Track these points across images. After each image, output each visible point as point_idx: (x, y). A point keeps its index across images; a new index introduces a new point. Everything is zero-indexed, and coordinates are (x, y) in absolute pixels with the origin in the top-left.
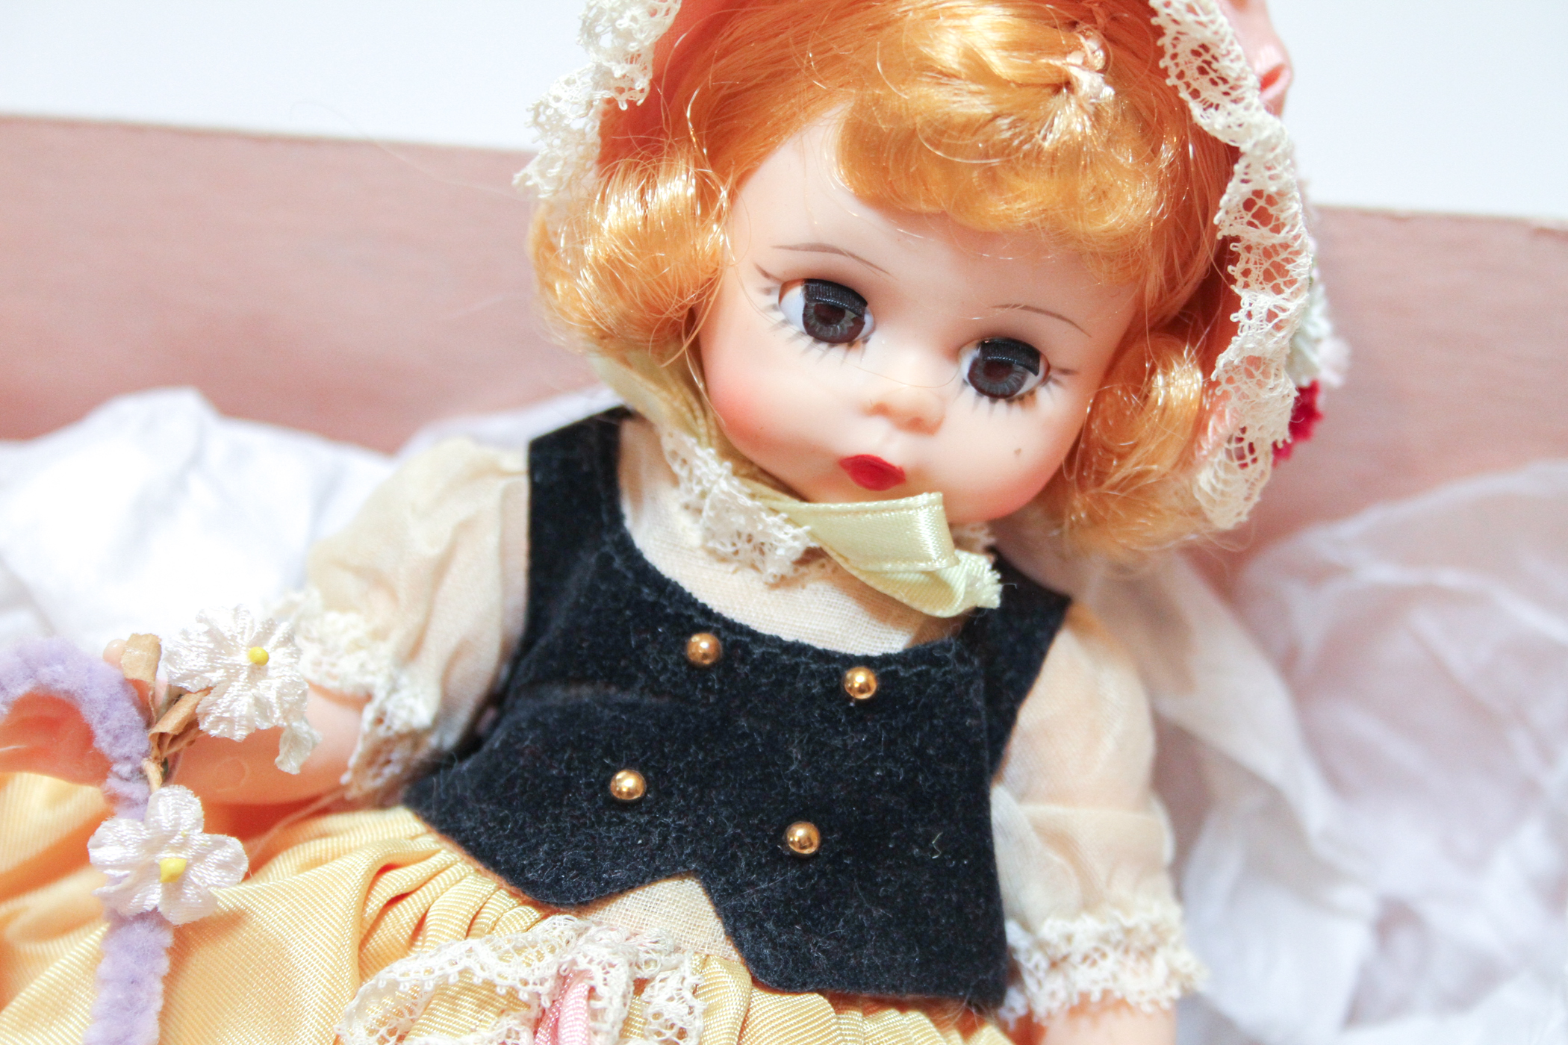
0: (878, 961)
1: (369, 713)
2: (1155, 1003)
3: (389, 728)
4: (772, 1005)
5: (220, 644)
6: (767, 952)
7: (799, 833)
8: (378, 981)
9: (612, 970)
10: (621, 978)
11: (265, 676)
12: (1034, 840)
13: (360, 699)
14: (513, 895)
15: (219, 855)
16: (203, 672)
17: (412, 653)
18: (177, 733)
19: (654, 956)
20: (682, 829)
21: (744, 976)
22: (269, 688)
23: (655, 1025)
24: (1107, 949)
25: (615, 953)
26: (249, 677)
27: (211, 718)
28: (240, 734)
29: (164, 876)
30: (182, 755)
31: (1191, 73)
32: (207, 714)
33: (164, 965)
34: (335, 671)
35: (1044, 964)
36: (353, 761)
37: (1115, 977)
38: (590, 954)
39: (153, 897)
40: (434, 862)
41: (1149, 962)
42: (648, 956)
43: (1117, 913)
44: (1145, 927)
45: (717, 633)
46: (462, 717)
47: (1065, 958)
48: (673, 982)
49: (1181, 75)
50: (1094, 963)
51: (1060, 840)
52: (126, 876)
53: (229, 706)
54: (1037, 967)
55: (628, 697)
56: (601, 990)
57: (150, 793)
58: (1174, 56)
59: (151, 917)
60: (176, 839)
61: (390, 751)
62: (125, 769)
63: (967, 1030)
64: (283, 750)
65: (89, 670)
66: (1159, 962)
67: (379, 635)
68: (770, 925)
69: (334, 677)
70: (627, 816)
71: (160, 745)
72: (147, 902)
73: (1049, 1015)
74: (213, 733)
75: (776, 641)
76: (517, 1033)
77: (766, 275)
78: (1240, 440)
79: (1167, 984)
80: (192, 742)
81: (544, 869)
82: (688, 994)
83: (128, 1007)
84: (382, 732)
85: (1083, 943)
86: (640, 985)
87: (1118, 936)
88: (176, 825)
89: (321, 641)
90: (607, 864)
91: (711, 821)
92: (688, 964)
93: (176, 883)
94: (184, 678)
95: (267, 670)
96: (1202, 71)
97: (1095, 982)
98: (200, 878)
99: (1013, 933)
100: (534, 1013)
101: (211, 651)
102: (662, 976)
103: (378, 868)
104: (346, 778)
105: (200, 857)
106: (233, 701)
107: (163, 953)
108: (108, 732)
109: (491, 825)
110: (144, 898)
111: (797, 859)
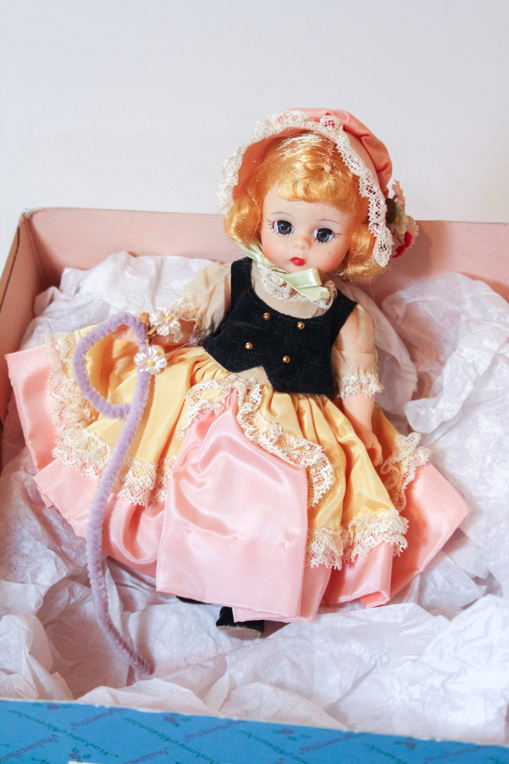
0: (302, 386)
1: (195, 326)
2: (368, 395)
3: (200, 329)
4: (277, 396)
5: (162, 316)
6: (277, 384)
7: (286, 358)
8: (193, 388)
9: (243, 387)
10: (244, 389)
12: (342, 359)
13: (193, 324)
14: (223, 370)
15: (161, 361)
16: (158, 321)
17: (205, 313)
18: (152, 334)
19: (252, 384)
20: (260, 356)
21: (272, 389)
23: (251, 399)
31: (350, 162)
37: (358, 390)
38: (238, 384)
40: (207, 361)
41: (368, 386)
42: (250, 384)
43: (360, 376)
45: (270, 313)
47: (348, 385)
48: (256, 390)
49: (348, 163)
50: (354, 386)
52: (142, 365)
53: (163, 329)
54: (342, 387)
55: (250, 325)
56: (239, 392)
57: (147, 347)
58: (346, 159)
59: (147, 373)
60: (152, 357)
61: (200, 335)
63: (323, 402)
66: (370, 386)
67: (197, 309)
68: (278, 378)
69: (188, 318)
70: (249, 352)
71: (149, 337)
72: (146, 370)
73: (344, 398)
75: (283, 315)
77: (269, 221)
78: (381, 245)
79: (372, 391)
80: (155, 337)
81: (230, 364)
82: (258, 393)
83: (142, 392)
84: (198, 330)
85: (352, 382)
86: (248, 391)
87: (360, 381)
88: (152, 354)
90: (244, 363)
91: (267, 354)
92: (259, 386)
96: (352, 161)
97: (354, 391)
100: (226, 396)
101: (159, 317)
102: (253, 389)
103: (196, 362)
106: (165, 328)
111: (285, 364)
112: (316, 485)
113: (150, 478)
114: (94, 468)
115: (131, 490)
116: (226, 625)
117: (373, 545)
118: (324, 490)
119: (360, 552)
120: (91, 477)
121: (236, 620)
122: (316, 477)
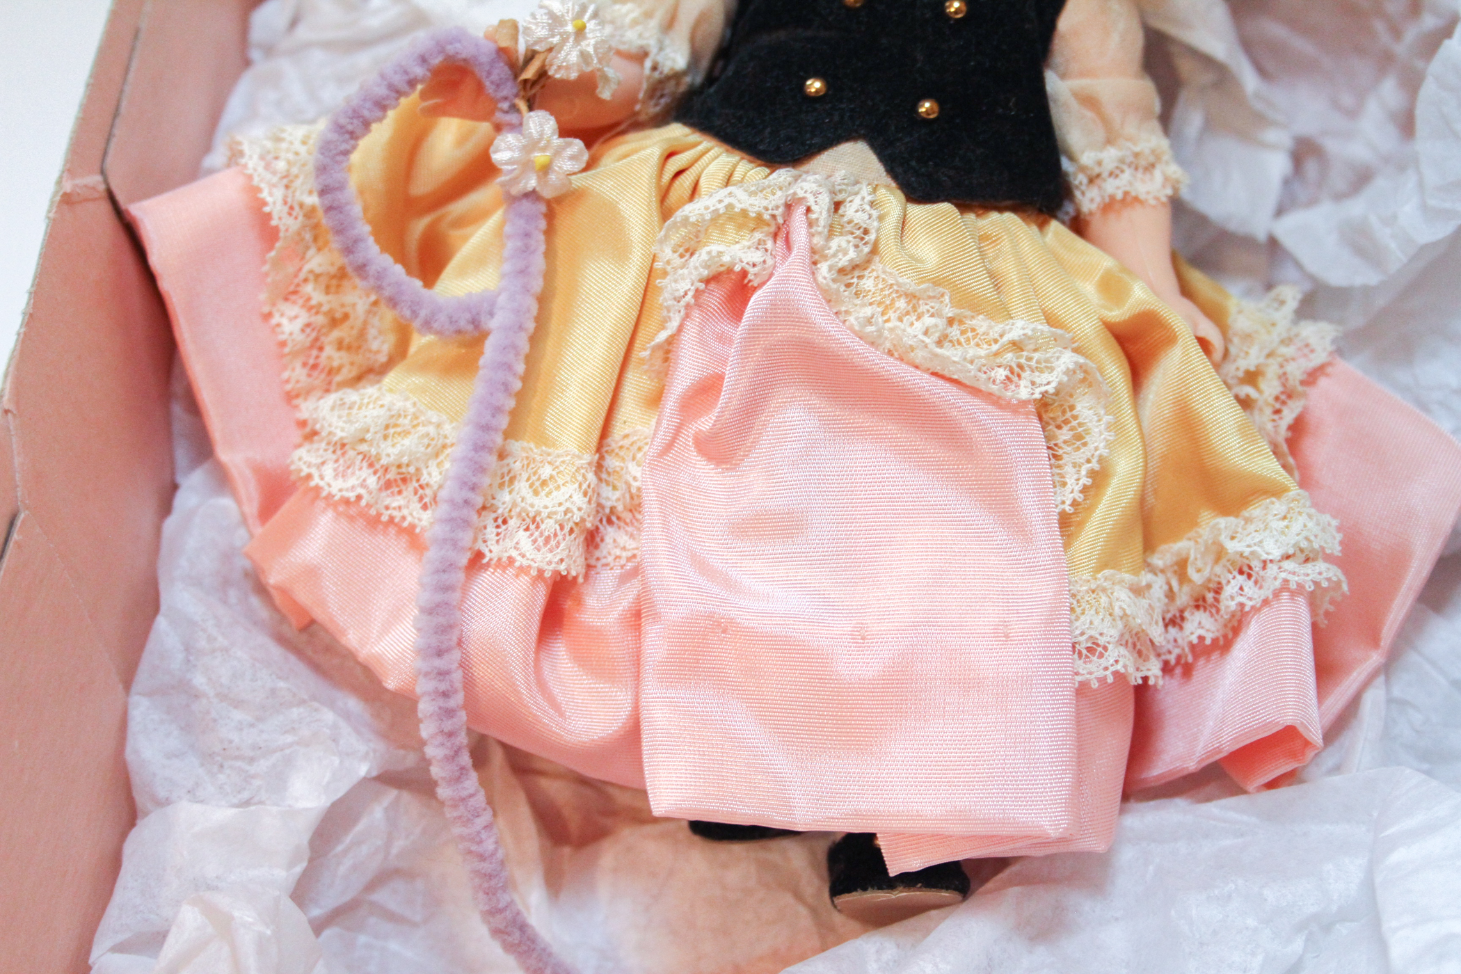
1: (648, 64)
2: (1157, 199)
3: (661, 73)
4: (918, 212)
5: (556, 20)
6: (913, 179)
7: (926, 106)
8: (676, 218)
9: (820, 196)
10: (825, 201)
11: (585, 38)
12: (1074, 104)
13: (640, 56)
14: (751, 162)
15: (569, 152)
16: (547, 38)
17: (669, 25)
18: (535, 78)
19: (844, 187)
20: (852, 110)
21: (900, 196)
22: (588, 45)
23: (849, 228)
24: (1125, 167)
25: (820, 186)
26: (575, 39)
27: (555, 67)
28: (573, 75)
29: (537, 167)
30: (538, 96)
32: (551, 65)
33: (543, 224)
34: (625, 39)
35: (1085, 181)
36: (641, 95)
37: (1131, 184)
38: (805, 188)
39: (532, 183)
40: (700, 148)
41: (1151, 174)
42: (840, 187)
43: (1129, 144)
44: (1147, 151)
46: (705, 63)
47: (1098, 176)
48: (857, 200)
50: (1117, 176)
51: (1089, 101)
52: (515, 169)
53: (565, 58)
54: (1081, 183)
55: (809, 33)
56: (814, 207)
57: (522, 117)
59: (532, 195)
60: (542, 144)
61: (663, 89)
62: (505, 105)
63: (1042, 226)
64: (600, 85)
65: (477, 45)
66: (1158, 174)
67: (648, 15)
68: (913, 163)
69: (624, 43)
70: (817, 106)
71: (525, 88)
72: (529, 186)
73: (1091, 213)
74: (558, 76)
76: (764, 241)
79: (1164, 186)
80: (543, 87)
81: (769, 143)
82: (868, 208)
83: (526, 250)
84: (656, 75)
85: (1109, 165)
86: (837, 205)
87: (1131, 159)
88: (542, 134)
89: (612, 22)
90: (808, 135)
91: (870, 103)
92: (865, 190)
93: (546, 170)
94: (536, 43)
95: (585, 34)
97: (1118, 188)
98: (560, 167)
99: (1066, 164)
100: (773, 229)
101: (549, 25)
102: (850, 199)
103: (666, 154)
104: (638, 107)
105: (558, 153)
106: (568, 55)
107: (542, 217)
108: (492, 83)
109: (733, 121)
110: (526, 183)
111: (925, 122)
112: (1069, 449)
113: (581, 495)
114: (416, 493)
115: (532, 535)
116: (865, 889)
117: (1250, 599)
118: (1094, 461)
119: (1208, 630)
120: (409, 519)
121: (893, 872)
122: (1065, 428)
